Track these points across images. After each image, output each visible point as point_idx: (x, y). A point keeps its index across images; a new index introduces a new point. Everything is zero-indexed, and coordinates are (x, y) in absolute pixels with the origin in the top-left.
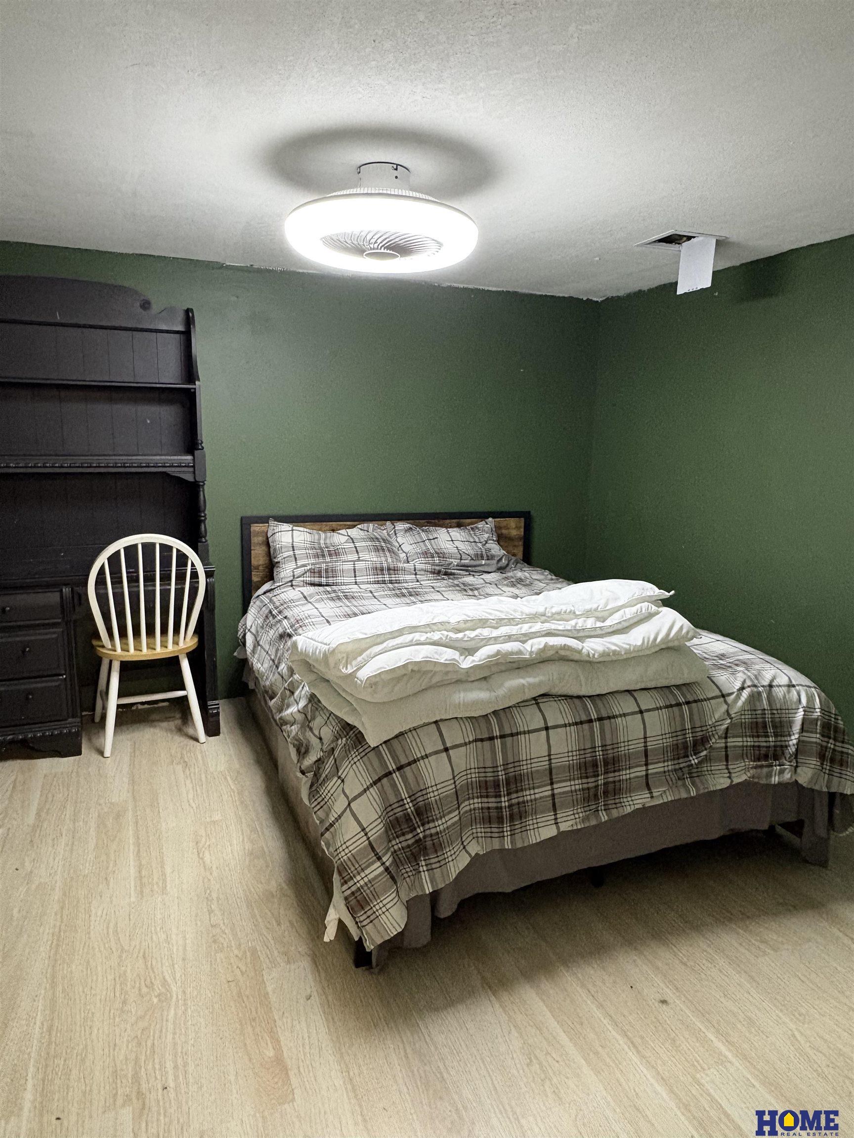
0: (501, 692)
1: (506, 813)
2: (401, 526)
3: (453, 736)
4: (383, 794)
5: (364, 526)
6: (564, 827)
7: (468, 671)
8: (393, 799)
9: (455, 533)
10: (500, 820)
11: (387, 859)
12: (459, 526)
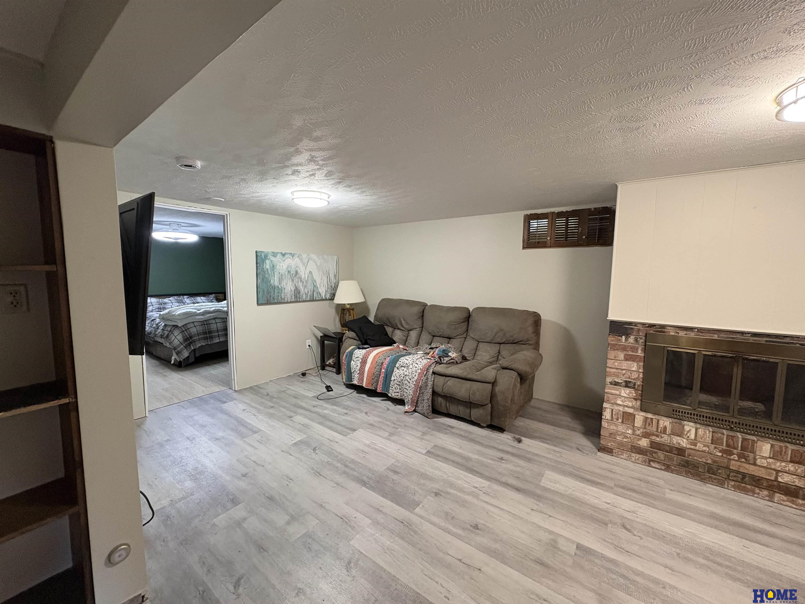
0: (206, 317)
1: (208, 337)
2: (185, 297)
3: (196, 324)
4: (182, 334)
5: (174, 297)
6: (221, 340)
7: (199, 313)
8: (184, 335)
9: (202, 298)
10: (207, 339)
11: (184, 345)
12: (204, 296)
